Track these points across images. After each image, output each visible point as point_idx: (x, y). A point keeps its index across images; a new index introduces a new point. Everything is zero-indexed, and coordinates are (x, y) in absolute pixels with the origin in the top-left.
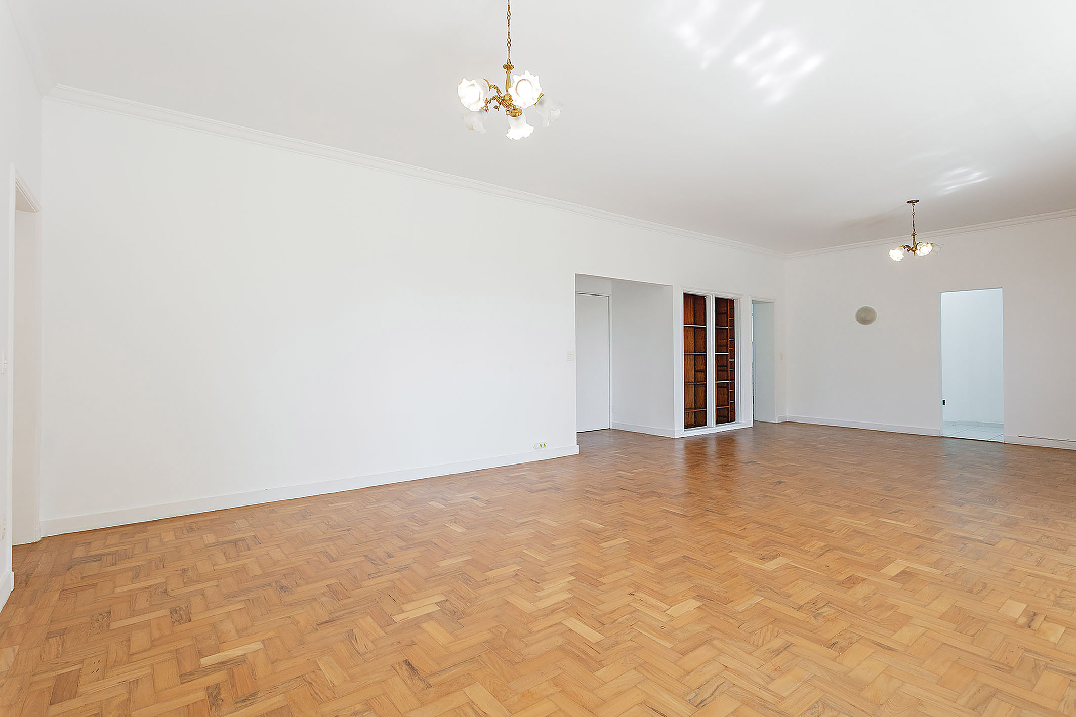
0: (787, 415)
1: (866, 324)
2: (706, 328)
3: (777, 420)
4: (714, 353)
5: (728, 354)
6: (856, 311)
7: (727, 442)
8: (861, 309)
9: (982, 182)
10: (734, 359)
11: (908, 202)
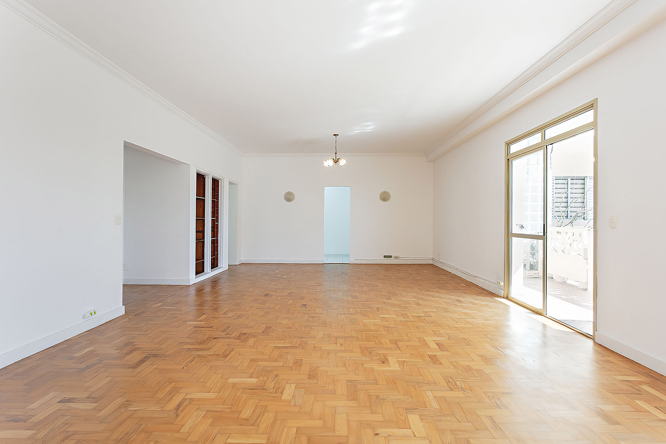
0: (242, 259)
1: (289, 202)
2: (205, 199)
3: (238, 263)
4: (211, 218)
5: (215, 218)
6: (284, 195)
7: (215, 281)
8: (287, 193)
9: (371, 131)
10: (218, 222)
11: (334, 135)
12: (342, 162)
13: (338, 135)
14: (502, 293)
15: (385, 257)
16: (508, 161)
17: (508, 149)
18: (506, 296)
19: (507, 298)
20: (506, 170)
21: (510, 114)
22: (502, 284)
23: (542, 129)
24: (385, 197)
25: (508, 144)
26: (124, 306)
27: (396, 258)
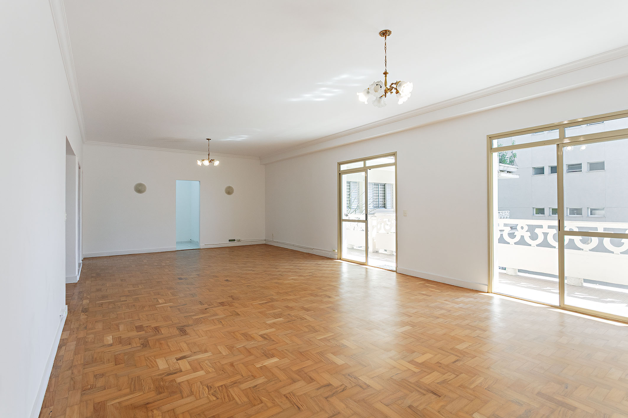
0: (84, 253)
1: (140, 193)
6: (134, 186)
8: (138, 184)
11: (206, 139)
12: (217, 163)
13: (210, 139)
14: (336, 257)
15: (230, 241)
16: (340, 175)
17: (339, 168)
18: (339, 258)
19: (340, 259)
20: (339, 180)
21: (342, 146)
22: (336, 251)
23: (364, 160)
24: (229, 191)
25: (340, 164)
26: (67, 305)
27: (239, 241)
